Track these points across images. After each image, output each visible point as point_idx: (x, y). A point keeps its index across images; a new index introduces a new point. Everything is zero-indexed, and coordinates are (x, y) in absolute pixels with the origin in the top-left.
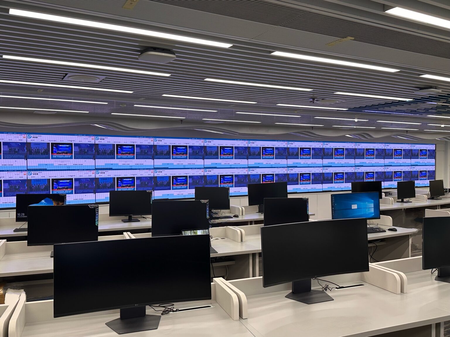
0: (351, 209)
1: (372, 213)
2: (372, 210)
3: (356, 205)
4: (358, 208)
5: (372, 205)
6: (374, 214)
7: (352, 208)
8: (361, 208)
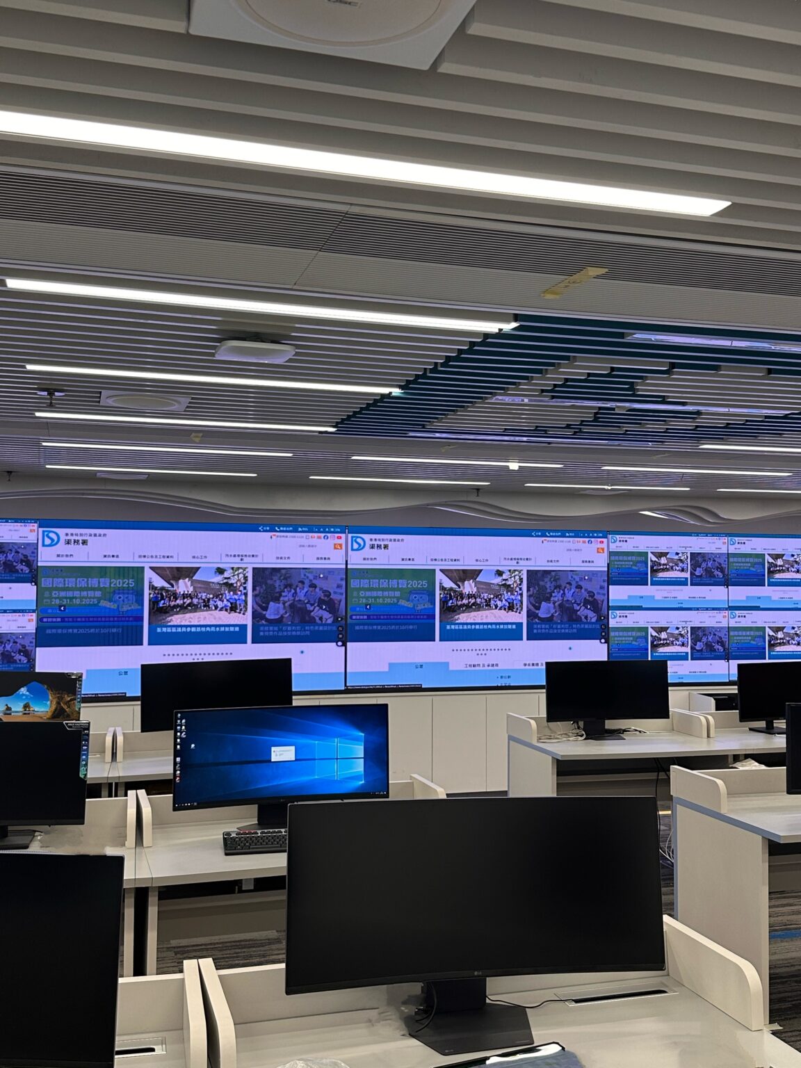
0: (270, 761)
1: (356, 778)
2: (359, 767)
3: (293, 748)
4: (296, 760)
5: (359, 750)
6: (363, 782)
7: (273, 760)
8: (315, 759)
